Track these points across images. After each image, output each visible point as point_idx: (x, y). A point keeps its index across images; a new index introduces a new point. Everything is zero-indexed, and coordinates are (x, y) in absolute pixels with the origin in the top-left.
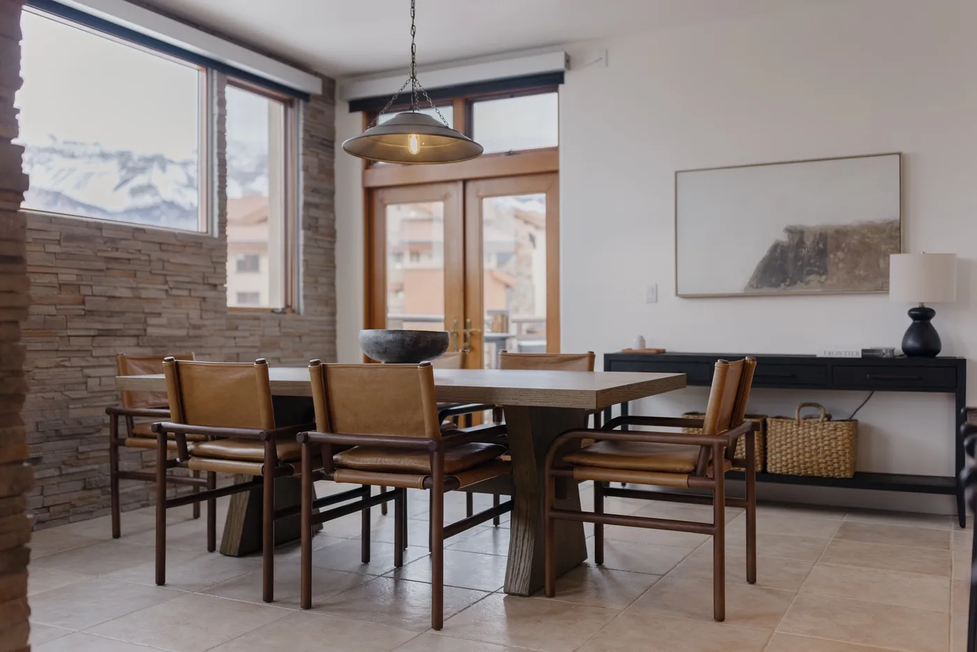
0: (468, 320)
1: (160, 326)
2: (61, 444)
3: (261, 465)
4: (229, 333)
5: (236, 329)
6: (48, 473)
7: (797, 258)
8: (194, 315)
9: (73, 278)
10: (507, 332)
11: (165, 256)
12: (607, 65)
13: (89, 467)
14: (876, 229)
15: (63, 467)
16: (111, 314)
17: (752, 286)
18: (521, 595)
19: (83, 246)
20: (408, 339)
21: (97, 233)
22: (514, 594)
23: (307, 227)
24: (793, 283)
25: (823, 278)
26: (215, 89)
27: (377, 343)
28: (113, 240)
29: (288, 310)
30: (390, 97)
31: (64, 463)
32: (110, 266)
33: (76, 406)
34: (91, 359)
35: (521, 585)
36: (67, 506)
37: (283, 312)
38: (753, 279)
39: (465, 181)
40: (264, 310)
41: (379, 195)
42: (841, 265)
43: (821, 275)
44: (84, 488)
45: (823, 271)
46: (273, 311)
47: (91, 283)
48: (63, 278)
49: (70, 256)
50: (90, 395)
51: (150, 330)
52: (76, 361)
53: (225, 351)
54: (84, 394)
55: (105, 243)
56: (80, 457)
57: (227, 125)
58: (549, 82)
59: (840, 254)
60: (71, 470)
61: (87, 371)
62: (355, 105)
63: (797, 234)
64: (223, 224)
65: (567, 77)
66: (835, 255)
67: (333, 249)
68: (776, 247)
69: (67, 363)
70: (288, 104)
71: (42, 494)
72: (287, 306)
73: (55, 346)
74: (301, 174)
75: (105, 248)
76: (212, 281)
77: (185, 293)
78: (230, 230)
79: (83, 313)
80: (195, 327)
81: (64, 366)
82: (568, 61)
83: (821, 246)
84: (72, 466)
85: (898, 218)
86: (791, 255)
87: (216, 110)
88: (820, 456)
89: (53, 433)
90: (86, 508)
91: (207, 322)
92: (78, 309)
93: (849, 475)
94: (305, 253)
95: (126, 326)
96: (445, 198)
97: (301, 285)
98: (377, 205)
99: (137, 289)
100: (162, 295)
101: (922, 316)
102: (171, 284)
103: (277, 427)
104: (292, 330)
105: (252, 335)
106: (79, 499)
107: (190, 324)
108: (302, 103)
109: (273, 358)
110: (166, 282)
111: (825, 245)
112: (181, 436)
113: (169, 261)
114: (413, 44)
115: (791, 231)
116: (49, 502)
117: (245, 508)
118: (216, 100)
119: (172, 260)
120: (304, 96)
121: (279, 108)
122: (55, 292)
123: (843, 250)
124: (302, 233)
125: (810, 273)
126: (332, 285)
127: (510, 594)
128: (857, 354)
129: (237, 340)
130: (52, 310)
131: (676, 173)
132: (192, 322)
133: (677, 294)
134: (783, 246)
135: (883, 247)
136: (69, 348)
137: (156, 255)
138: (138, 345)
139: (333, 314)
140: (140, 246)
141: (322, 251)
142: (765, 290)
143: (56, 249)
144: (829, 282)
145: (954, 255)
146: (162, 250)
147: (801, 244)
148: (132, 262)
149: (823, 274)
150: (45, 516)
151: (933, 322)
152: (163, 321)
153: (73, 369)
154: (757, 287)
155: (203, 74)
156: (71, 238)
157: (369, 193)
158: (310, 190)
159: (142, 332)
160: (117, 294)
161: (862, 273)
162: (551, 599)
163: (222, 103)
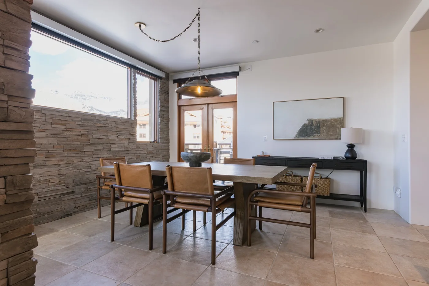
0: (209, 145)
1: (115, 147)
2: (82, 186)
3: (148, 200)
4: (137, 149)
5: (139, 148)
6: (77, 196)
7: (311, 129)
8: (126, 144)
9: (86, 133)
10: (216, 147)
11: (117, 126)
12: (252, 70)
13: (91, 193)
14: (335, 120)
15: (82, 194)
16: (99, 144)
17: (297, 137)
18: (239, 246)
19: (89, 122)
20: (198, 155)
21: (94, 118)
22: (237, 245)
23: (161, 117)
24: (310, 136)
25: (319, 135)
26: (133, 74)
27: (187, 157)
28: (100, 120)
29: (155, 142)
30: (188, 78)
31: (83, 192)
32: (98, 129)
33: (87, 174)
34: (92, 159)
35: (239, 242)
36: (84, 206)
37: (154, 142)
38: (297, 135)
39: (208, 104)
40: (148, 142)
41: (182, 108)
42: (324, 131)
43: (318, 134)
44: (90, 200)
45: (319, 132)
46: (151, 142)
47: (92, 134)
48: (82, 133)
49: (85, 125)
50: (92, 170)
51: (112, 149)
52: (87, 160)
53: (136, 155)
54: (90, 170)
55: (97, 121)
56: (88, 190)
57: (137, 86)
58: (235, 74)
59: (324, 128)
60: (85, 195)
61: (91, 163)
62: (175, 81)
63: (311, 121)
64: (135, 115)
65: (240, 73)
66: (323, 128)
67: (168, 124)
68: (304, 125)
69: (84, 160)
70: (155, 80)
71: (75, 203)
72: (155, 141)
73: (79, 155)
74: (159, 101)
75: (97, 123)
76: (132, 133)
77: (124, 137)
78: (138, 118)
79: (89, 144)
80: (126, 148)
81: (83, 161)
82: (240, 68)
83: (318, 125)
84: (85, 193)
85: (343, 117)
86: (309, 128)
87: (133, 81)
88: (320, 189)
89: (79, 183)
90: (91, 206)
91: (130, 146)
92: (88, 143)
93: (329, 195)
94: (160, 125)
95: (104, 148)
96: (202, 109)
97: (159, 134)
98: (182, 111)
99: (107, 136)
100: (116, 138)
101: (351, 147)
102: (119, 134)
103: (154, 188)
104: (156, 148)
105: (144, 150)
106: (88, 204)
107: (125, 147)
108: (159, 80)
109: (151, 157)
110: (117, 134)
111: (320, 125)
112: (120, 190)
113: (118, 127)
114: (199, 57)
115: (309, 120)
116: (77, 205)
117: (142, 210)
118: (133, 78)
119: (119, 127)
120: (160, 78)
121: (152, 81)
122: (80, 137)
123: (325, 126)
124: (159, 119)
125: (315, 133)
126: (168, 134)
127: (236, 245)
128: (332, 158)
129: (140, 151)
130: (79, 143)
131: (273, 102)
132: (126, 146)
133: (273, 139)
134: (306, 125)
135: (338, 126)
136: (85, 155)
137: (114, 125)
138: (108, 154)
139: (169, 143)
140: (109, 122)
141: (165, 124)
142: (301, 138)
143: (80, 123)
144: (321, 136)
145: (362, 128)
146: (116, 124)
147: (312, 124)
148: (106, 127)
149: (319, 134)
150: (76, 210)
151: (354, 148)
152: (116, 146)
153: (86, 162)
154: (298, 137)
155: (129, 70)
156: (85, 120)
157: (179, 107)
158: (162, 106)
159: (109, 150)
160: (101, 138)
161: (331, 133)
162: (250, 247)
163: (135, 79)
